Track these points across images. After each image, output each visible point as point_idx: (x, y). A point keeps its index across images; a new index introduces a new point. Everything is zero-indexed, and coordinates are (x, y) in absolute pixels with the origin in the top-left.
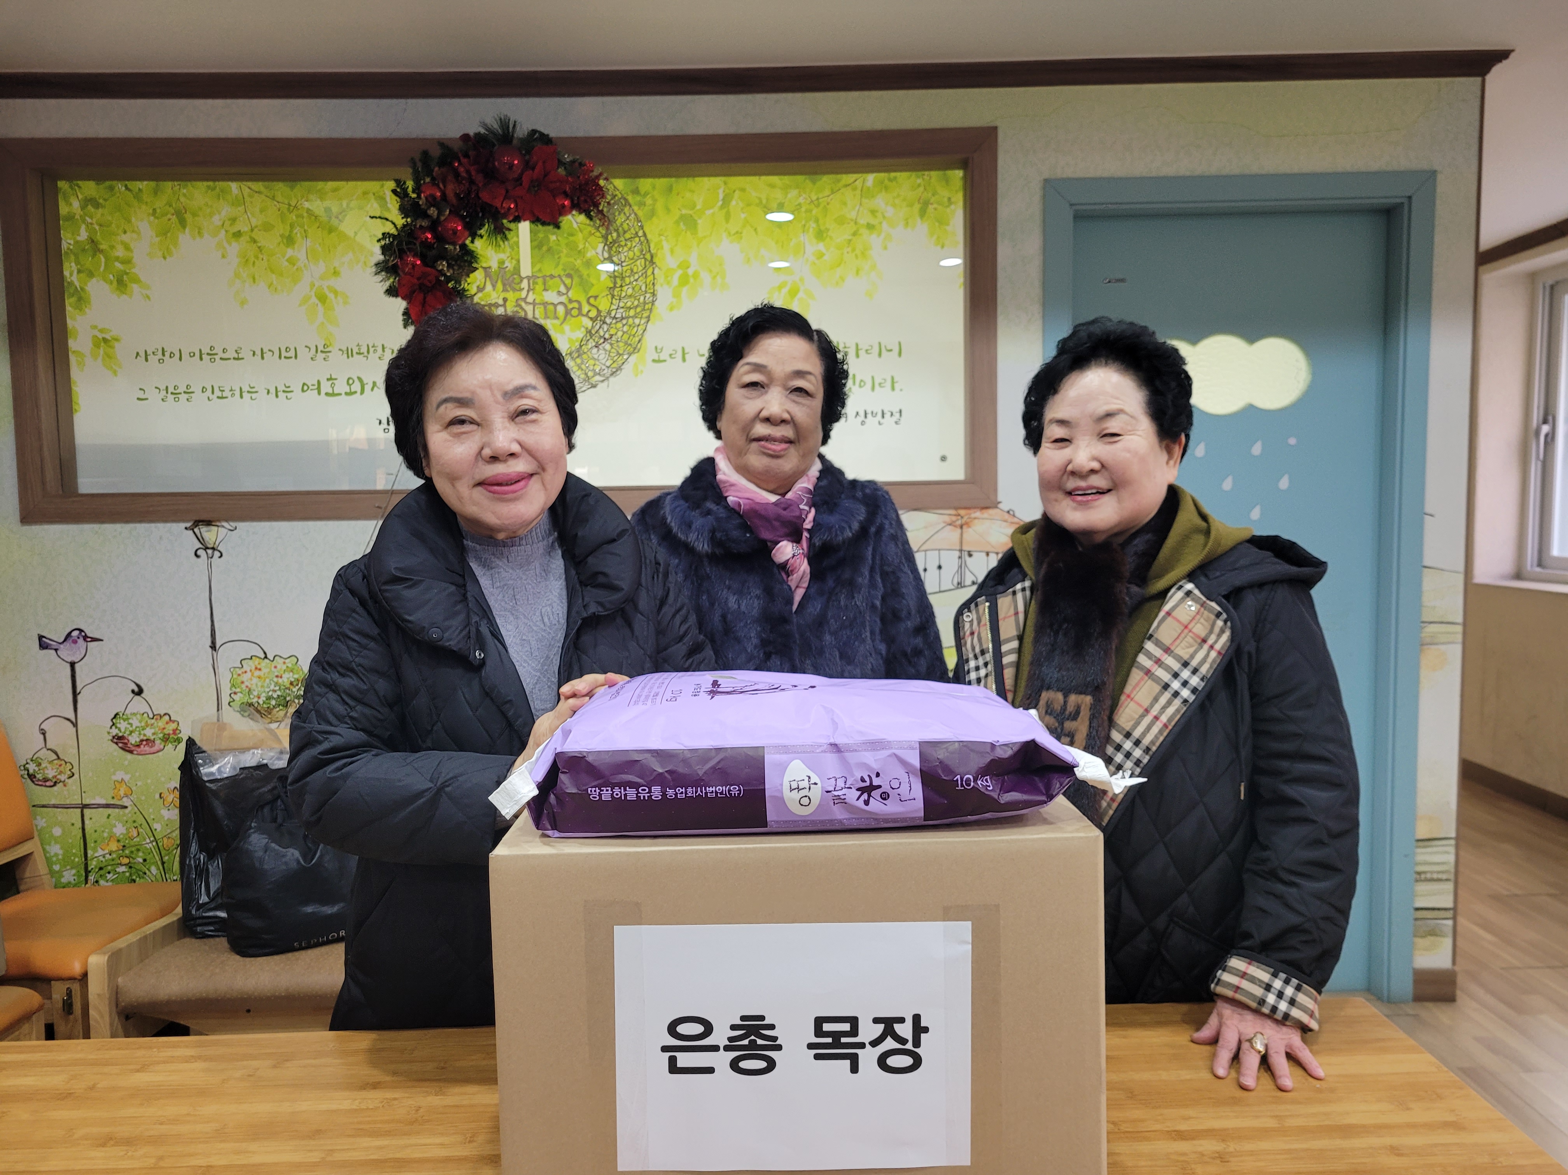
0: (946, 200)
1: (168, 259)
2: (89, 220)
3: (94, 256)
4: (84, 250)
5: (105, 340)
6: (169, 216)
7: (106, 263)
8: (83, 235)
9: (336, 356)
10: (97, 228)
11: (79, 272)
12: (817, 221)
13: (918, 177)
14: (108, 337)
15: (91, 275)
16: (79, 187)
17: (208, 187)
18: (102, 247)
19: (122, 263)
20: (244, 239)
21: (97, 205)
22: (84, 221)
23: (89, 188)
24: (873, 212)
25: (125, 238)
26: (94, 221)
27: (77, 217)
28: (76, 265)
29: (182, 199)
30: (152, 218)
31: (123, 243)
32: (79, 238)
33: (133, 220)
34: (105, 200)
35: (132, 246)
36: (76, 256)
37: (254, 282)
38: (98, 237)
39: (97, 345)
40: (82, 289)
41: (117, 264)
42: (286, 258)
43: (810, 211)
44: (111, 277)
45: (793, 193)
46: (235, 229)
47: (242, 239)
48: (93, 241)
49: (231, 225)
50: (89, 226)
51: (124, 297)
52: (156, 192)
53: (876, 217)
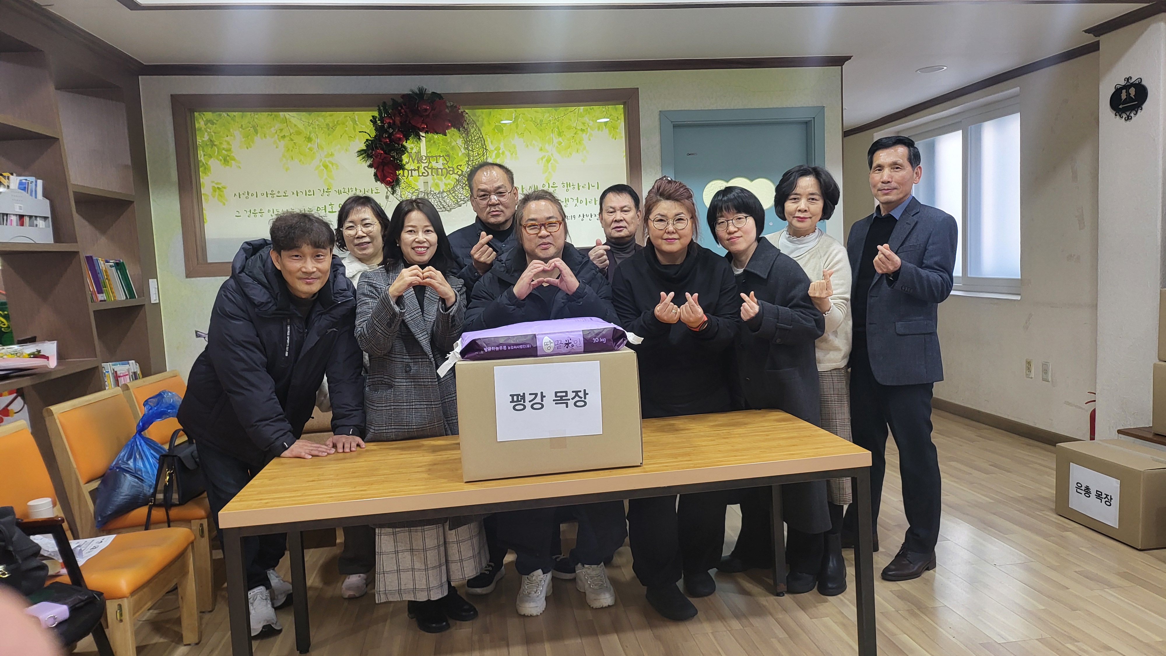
0: (616, 118)
1: (249, 148)
2: (209, 130)
3: (211, 148)
4: (207, 145)
5: (218, 188)
6: (250, 128)
7: (218, 151)
8: (206, 138)
9: (333, 193)
10: (213, 134)
11: (204, 155)
12: (558, 128)
13: (603, 108)
14: (219, 186)
15: (210, 157)
16: (204, 115)
17: (268, 114)
18: (215, 143)
19: (226, 151)
20: (287, 139)
21: (213, 123)
22: (206, 131)
23: (209, 115)
24: (584, 123)
25: (227, 139)
26: (211, 131)
27: (203, 129)
28: (203, 152)
29: (255, 120)
30: (241, 129)
31: (226, 141)
32: (204, 139)
33: (231, 130)
34: (217, 121)
35: (231, 143)
36: (203, 148)
37: (292, 159)
38: (214, 139)
39: (215, 191)
40: (206, 164)
41: (223, 151)
42: (308, 147)
43: (555, 123)
44: (221, 158)
45: (547, 115)
46: (282, 135)
47: (285, 139)
48: (211, 141)
49: (280, 132)
50: (209, 133)
51: (227, 167)
52: (242, 117)
53: (585, 126)
